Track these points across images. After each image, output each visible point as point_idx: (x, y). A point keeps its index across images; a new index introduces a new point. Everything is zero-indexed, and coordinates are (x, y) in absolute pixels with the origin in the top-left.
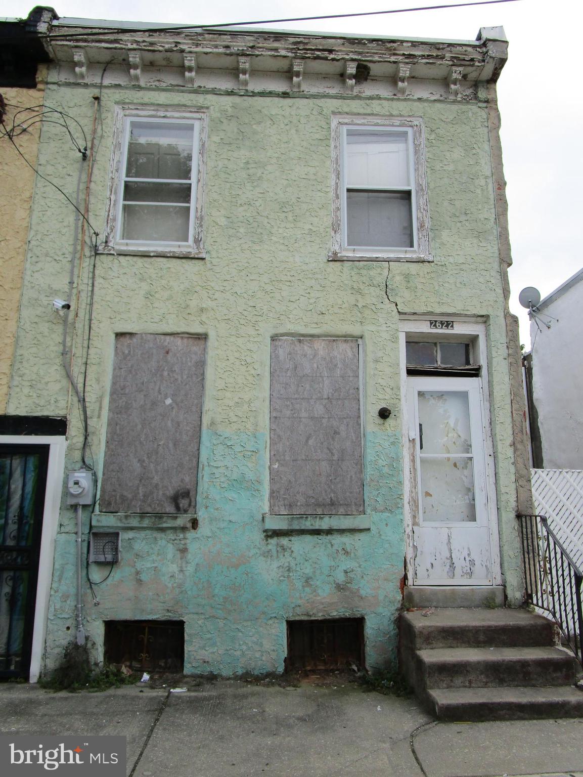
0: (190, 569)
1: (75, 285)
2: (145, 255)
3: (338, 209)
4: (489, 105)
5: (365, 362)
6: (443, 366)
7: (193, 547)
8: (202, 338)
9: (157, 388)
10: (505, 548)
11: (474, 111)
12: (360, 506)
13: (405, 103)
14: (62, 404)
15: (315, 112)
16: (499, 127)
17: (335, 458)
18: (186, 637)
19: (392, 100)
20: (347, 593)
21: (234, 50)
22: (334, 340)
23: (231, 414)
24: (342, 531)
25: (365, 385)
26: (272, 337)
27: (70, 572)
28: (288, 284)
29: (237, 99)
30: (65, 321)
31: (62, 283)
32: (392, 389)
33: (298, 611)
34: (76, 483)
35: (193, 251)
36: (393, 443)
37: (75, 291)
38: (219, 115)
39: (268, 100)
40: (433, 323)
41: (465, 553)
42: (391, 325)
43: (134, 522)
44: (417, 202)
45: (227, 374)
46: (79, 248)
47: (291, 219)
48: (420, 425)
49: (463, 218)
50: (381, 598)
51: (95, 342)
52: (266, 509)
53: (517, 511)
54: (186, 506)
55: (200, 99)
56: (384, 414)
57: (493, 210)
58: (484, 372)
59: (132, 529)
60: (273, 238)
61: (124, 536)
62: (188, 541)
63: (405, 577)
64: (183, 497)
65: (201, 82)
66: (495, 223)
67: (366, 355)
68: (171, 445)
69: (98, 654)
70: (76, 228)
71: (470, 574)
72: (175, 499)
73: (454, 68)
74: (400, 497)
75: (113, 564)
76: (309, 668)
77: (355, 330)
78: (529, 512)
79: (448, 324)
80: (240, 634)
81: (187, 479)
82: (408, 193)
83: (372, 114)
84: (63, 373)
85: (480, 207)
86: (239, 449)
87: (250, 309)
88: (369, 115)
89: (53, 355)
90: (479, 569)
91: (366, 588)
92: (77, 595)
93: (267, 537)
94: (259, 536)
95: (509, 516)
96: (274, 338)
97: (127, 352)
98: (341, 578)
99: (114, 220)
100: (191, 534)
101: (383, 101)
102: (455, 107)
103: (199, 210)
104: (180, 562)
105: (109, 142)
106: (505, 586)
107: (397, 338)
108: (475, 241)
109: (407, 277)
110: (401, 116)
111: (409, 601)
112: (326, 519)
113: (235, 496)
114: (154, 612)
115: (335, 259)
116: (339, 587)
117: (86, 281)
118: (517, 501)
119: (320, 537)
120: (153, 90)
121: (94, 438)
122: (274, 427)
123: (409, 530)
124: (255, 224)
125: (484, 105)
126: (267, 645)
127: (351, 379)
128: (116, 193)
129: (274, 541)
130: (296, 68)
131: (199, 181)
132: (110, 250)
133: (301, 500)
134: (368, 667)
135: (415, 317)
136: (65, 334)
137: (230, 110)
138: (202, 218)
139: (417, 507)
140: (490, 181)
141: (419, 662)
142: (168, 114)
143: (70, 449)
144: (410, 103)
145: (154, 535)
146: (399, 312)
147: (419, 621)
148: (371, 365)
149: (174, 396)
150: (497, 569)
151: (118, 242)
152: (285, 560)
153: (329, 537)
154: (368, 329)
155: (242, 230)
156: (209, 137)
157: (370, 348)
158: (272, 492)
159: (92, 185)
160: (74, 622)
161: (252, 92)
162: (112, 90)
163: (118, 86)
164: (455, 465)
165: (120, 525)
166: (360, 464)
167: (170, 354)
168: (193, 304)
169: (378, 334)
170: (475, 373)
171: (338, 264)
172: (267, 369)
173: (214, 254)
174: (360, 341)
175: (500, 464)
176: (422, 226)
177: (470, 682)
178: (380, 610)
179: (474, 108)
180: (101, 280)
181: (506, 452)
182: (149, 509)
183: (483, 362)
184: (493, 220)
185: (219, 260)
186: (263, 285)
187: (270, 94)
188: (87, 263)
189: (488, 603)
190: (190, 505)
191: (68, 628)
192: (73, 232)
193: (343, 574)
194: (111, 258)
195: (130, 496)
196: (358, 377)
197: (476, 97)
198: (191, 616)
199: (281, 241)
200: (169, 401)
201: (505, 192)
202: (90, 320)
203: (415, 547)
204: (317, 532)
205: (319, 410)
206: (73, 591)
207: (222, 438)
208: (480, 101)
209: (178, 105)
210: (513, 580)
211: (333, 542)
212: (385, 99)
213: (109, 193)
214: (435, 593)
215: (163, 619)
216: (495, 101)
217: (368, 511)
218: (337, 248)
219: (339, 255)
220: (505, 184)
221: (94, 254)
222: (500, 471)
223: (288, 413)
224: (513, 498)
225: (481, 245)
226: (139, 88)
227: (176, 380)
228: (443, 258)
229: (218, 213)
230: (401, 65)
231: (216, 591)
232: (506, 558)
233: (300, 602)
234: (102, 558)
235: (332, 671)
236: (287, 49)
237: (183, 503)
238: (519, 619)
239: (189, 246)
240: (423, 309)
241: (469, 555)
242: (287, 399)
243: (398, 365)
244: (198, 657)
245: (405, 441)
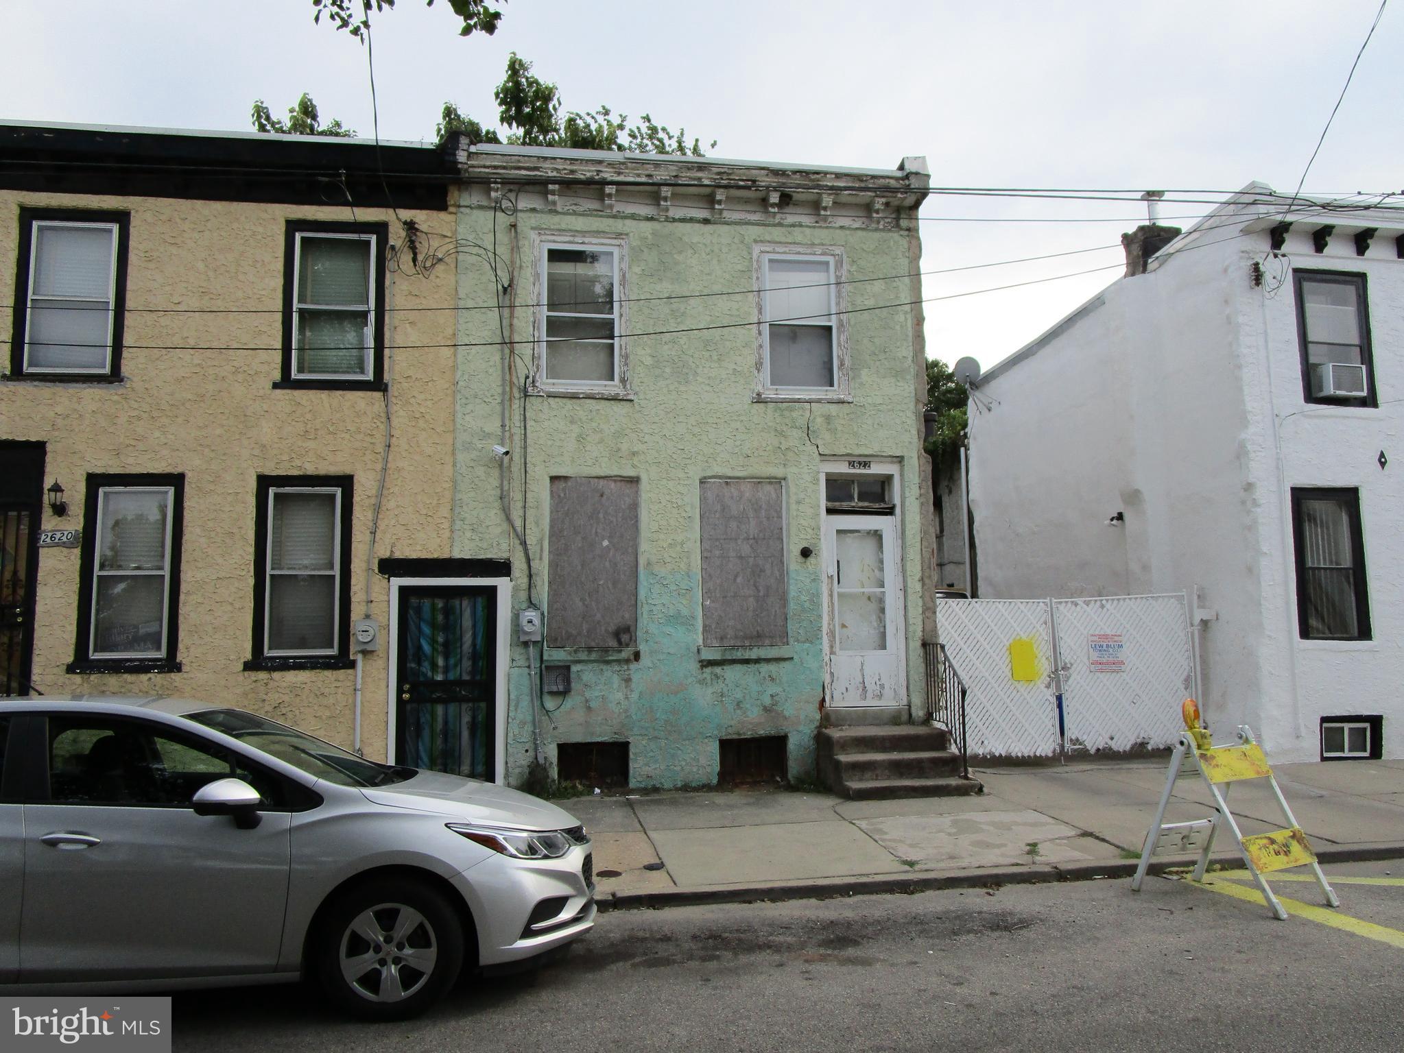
0: (634, 696)
1: (507, 428)
2: (574, 397)
3: (761, 346)
4: (911, 233)
5: (788, 503)
6: (861, 504)
7: (636, 677)
8: (635, 481)
9: (594, 531)
10: (912, 672)
11: (897, 240)
12: (783, 637)
13: (826, 231)
14: (504, 546)
15: (736, 240)
16: (919, 257)
17: (761, 594)
18: (631, 756)
19: (814, 227)
20: (773, 714)
21: (657, 179)
22: (759, 482)
23: (666, 555)
24: (768, 661)
25: (788, 525)
26: (700, 480)
27: (525, 702)
28: (714, 426)
29: (655, 225)
30: (501, 466)
31: (494, 426)
32: (813, 529)
33: (730, 730)
34: (530, 622)
35: (622, 393)
36: (814, 580)
37: (507, 434)
38: (639, 243)
39: (688, 227)
40: (851, 464)
41: (877, 678)
42: (812, 467)
43: (583, 656)
44: (839, 338)
45: (660, 516)
46: (508, 389)
47: (715, 358)
48: (838, 562)
49: (882, 356)
50: (802, 717)
51: (532, 486)
52: (701, 642)
53: (923, 640)
54: (627, 640)
55: (619, 225)
56: (806, 553)
57: (911, 348)
58: (898, 510)
59: (579, 662)
60: (698, 378)
61: (574, 668)
62: (631, 672)
63: (823, 700)
64: (624, 633)
65: (619, 207)
66: (913, 361)
67: (788, 496)
68: (610, 586)
69: (554, 773)
70: (503, 368)
71: (880, 696)
72: (617, 635)
73: (877, 199)
74: (820, 629)
75: (565, 693)
76: (738, 781)
77: (778, 472)
78: (934, 641)
79: (866, 465)
80: (680, 752)
81: (627, 616)
82: (829, 329)
83: (794, 243)
84: (504, 517)
85: (898, 344)
86: (673, 587)
87: (679, 451)
88: (791, 243)
89: (491, 499)
90: (888, 692)
91: (789, 710)
92: (534, 722)
93: (703, 667)
94: (694, 666)
95: (916, 644)
96: (703, 481)
97: (562, 495)
98: (767, 701)
99: (539, 357)
100: (634, 666)
101: (805, 229)
102: (877, 235)
103: (623, 347)
104: (625, 690)
105: (528, 273)
106: (909, 706)
107: (818, 480)
108: (893, 380)
109: (828, 418)
110: (823, 245)
111: (827, 719)
112: (755, 650)
113: (672, 631)
114: (602, 735)
115: (759, 400)
116: (766, 709)
117: (518, 424)
118: (923, 631)
119: (749, 666)
120: (570, 214)
121: (538, 579)
122: (705, 567)
123: (827, 659)
124: (680, 364)
125: (906, 233)
126: (703, 761)
127: (775, 519)
128: (539, 329)
129: (708, 670)
130: (718, 197)
131: (621, 315)
132: (539, 392)
133: (731, 633)
134: (790, 776)
135: (835, 458)
136: (502, 478)
137: (650, 237)
138: (626, 357)
139: (834, 637)
140: (909, 316)
141: (838, 763)
142: (586, 240)
143: (516, 590)
144: (831, 230)
145: (601, 667)
146: (820, 454)
147: (835, 733)
148: (793, 507)
149: (610, 538)
150: (903, 691)
151: (546, 384)
152: (719, 687)
153: (757, 666)
154: (791, 472)
155: (668, 370)
156: (630, 268)
157: (793, 489)
158: (705, 626)
159: (515, 321)
160: (533, 746)
161: (673, 218)
162: (528, 214)
163: (533, 210)
164: (869, 598)
165: (569, 658)
166: (784, 599)
167: (605, 497)
168: (624, 447)
169: (799, 476)
170: (890, 511)
171: (762, 405)
172: (698, 510)
173: (642, 396)
174: (783, 483)
175: (910, 598)
176: (842, 364)
177: (877, 776)
178: (801, 728)
179: (895, 236)
180: (532, 423)
181: (915, 586)
182: (593, 644)
183: (897, 501)
184: (910, 359)
185: (647, 402)
186: (690, 427)
187: (691, 220)
188: (516, 404)
189: (895, 720)
190: (631, 639)
191: (527, 751)
192: (499, 372)
193: (769, 698)
194: (540, 399)
195: (574, 632)
196: (781, 517)
197: (898, 226)
198: (637, 737)
199: (706, 382)
200: (606, 543)
201: (922, 328)
202: (525, 463)
203: (832, 674)
204: (746, 662)
205: (746, 549)
206: (529, 718)
207: (658, 578)
208: (902, 229)
209: (598, 232)
210: (918, 701)
211: (761, 670)
212: (807, 226)
213: (532, 329)
214: (849, 713)
215: (611, 741)
216: (917, 230)
217: (791, 641)
218: (760, 388)
219: (763, 396)
220: (923, 319)
221: (522, 395)
222: (909, 604)
223: (717, 553)
224: (920, 628)
225: (898, 384)
226: (556, 212)
227: (612, 522)
228: (862, 399)
229: (643, 352)
230: (824, 196)
231: (658, 716)
232: (911, 682)
233: (732, 723)
234: (554, 689)
235: (759, 782)
236: (711, 178)
237: (625, 638)
238: (921, 730)
239: (615, 386)
240: (843, 451)
241: (879, 679)
242: (717, 540)
243: (819, 506)
244: (642, 773)
245: (824, 578)
